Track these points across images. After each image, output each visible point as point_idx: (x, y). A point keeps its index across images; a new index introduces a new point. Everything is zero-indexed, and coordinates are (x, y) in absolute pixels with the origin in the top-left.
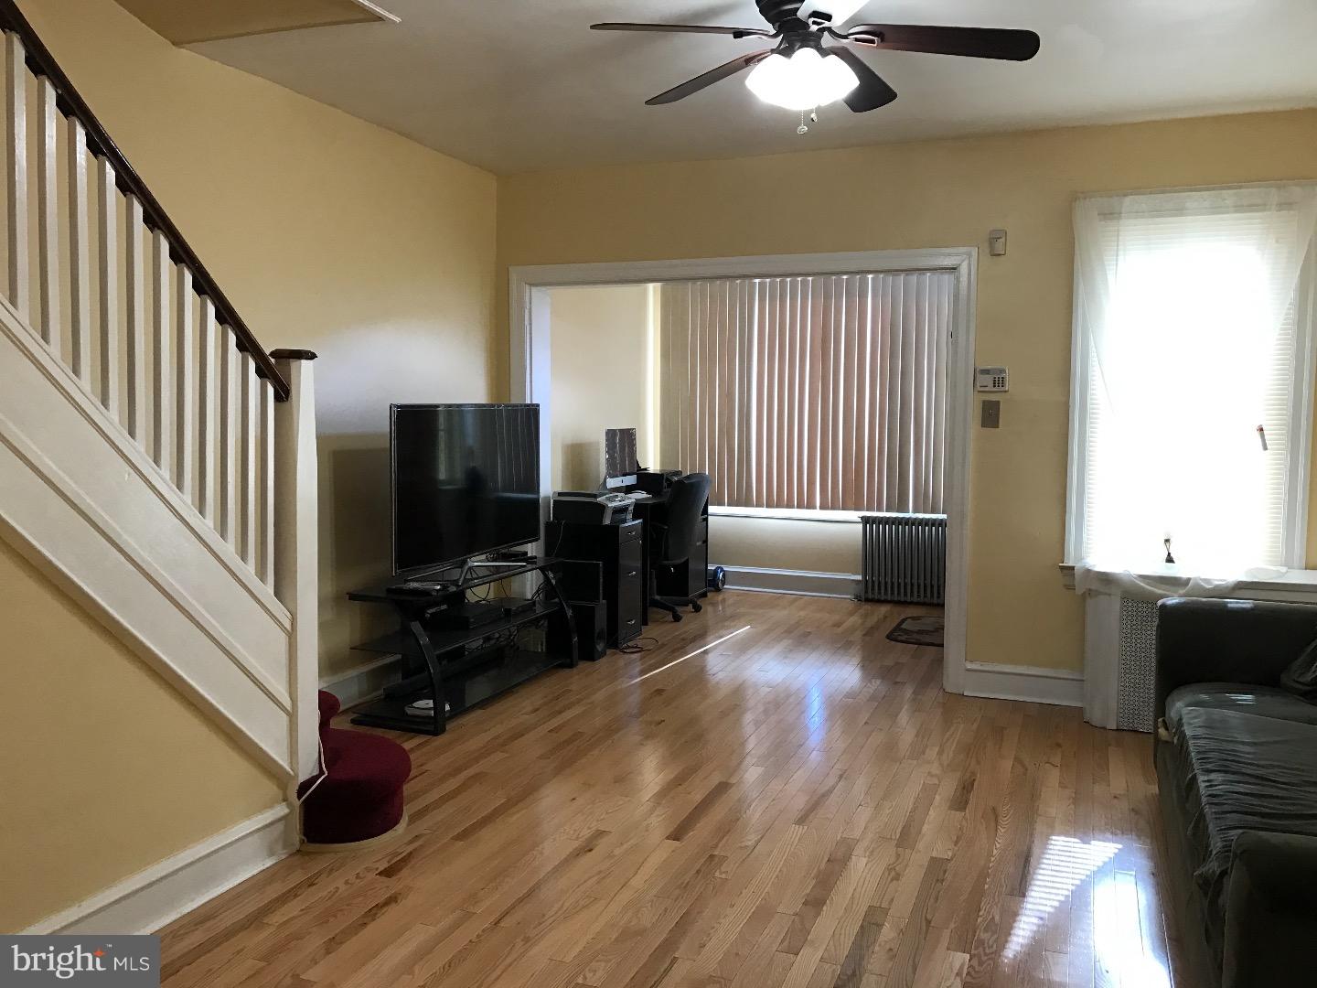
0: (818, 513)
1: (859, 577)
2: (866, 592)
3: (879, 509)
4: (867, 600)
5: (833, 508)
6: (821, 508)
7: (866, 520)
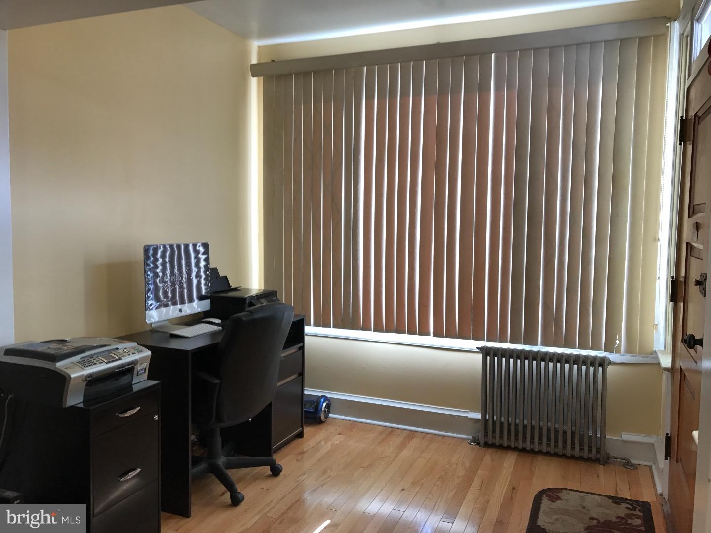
0: (430, 340)
1: (478, 416)
2: (486, 435)
3: (503, 340)
4: (487, 445)
5: (448, 336)
6: (435, 335)
7: (485, 352)
